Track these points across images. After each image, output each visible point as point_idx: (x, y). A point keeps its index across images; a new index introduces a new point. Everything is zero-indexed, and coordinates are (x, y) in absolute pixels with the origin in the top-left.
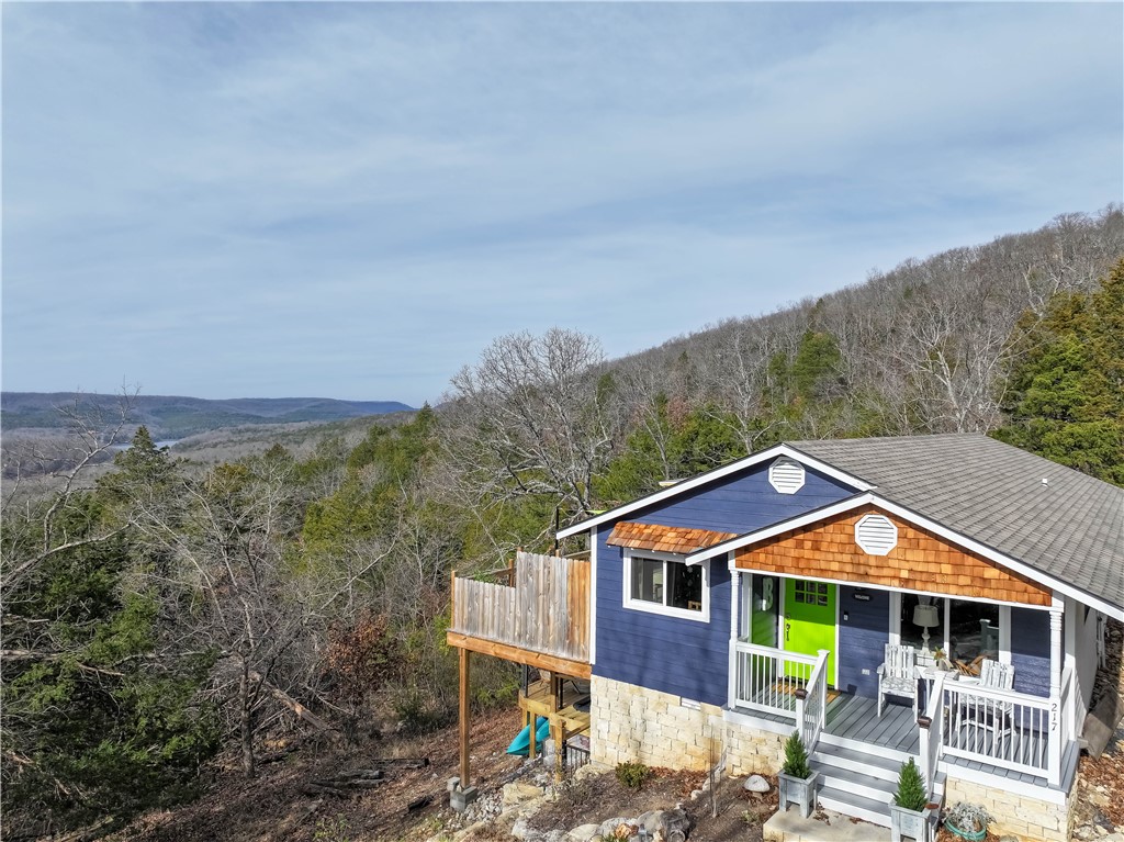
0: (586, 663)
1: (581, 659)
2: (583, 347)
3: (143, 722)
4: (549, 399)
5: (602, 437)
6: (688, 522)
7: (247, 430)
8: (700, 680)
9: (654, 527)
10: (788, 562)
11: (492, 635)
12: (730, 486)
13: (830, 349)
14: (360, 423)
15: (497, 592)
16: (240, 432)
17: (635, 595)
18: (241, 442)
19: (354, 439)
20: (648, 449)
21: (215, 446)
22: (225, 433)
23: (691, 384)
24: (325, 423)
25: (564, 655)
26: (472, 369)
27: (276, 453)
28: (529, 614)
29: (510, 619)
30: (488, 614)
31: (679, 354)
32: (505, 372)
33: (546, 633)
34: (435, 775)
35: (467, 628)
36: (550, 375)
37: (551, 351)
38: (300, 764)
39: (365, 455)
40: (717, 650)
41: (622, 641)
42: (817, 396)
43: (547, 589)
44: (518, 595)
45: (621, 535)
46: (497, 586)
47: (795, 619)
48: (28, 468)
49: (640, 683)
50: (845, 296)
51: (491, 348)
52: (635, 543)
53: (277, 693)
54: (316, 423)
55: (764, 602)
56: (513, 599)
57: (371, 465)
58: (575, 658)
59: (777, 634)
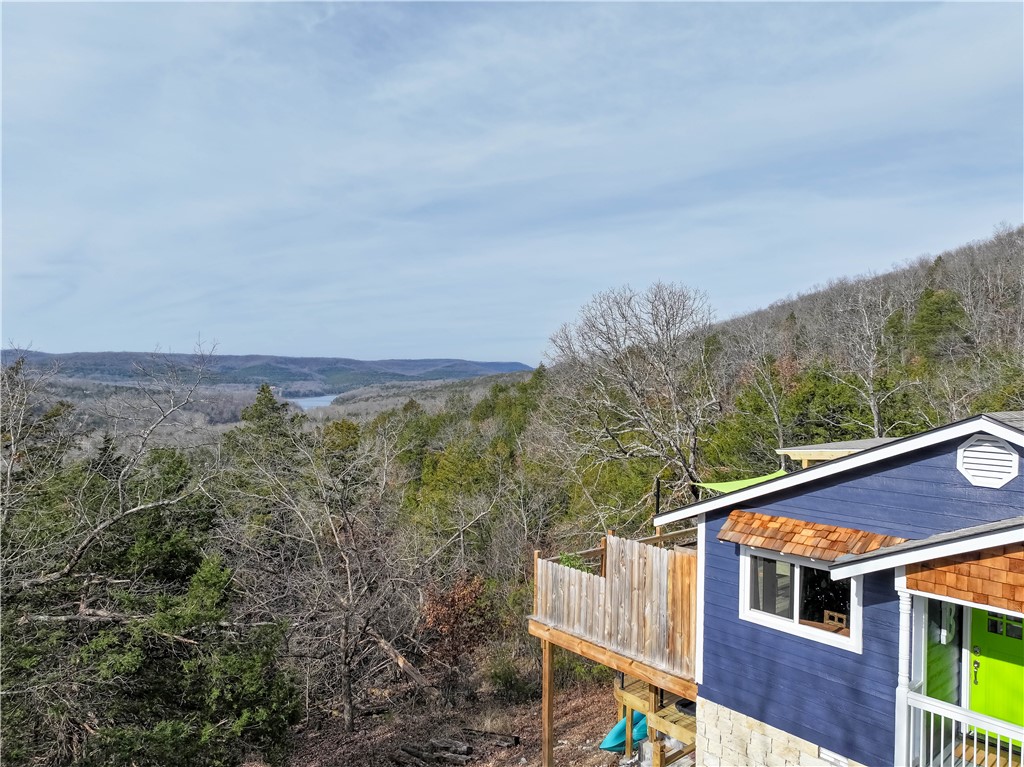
0: (692, 680)
1: (684, 674)
2: (689, 303)
3: (216, 693)
4: (652, 358)
5: (710, 399)
6: (828, 516)
7: (393, 387)
8: (848, 729)
9: (782, 519)
10: (997, 590)
11: (578, 630)
12: (894, 472)
13: (953, 305)
14: (485, 383)
15: (584, 581)
16: (388, 388)
17: (755, 605)
18: (388, 397)
19: (478, 395)
20: (758, 410)
21: (367, 400)
22: (374, 390)
23: (799, 343)
24: (457, 381)
25: (663, 666)
26: (572, 328)
27: (411, 406)
28: (621, 610)
29: (599, 614)
30: (574, 604)
31: (787, 315)
32: (604, 329)
33: (641, 637)
34: (523, 759)
35: (551, 617)
36: (653, 334)
37: (654, 307)
38: (398, 721)
39: (487, 410)
40: (873, 693)
41: (737, 661)
42: (938, 355)
43: (643, 584)
44: (608, 586)
45: (738, 528)
46: (585, 574)
47: (989, 654)
48: (225, 416)
49: (761, 716)
50: (968, 253)
51: (590, 305)
52: (756, 541)
53: (383, 642)
54: (449, 381)
55: (944, 633)
56: (602, 591)
57: (490, 420)
58: (677, 672)
59: (959, 673)
